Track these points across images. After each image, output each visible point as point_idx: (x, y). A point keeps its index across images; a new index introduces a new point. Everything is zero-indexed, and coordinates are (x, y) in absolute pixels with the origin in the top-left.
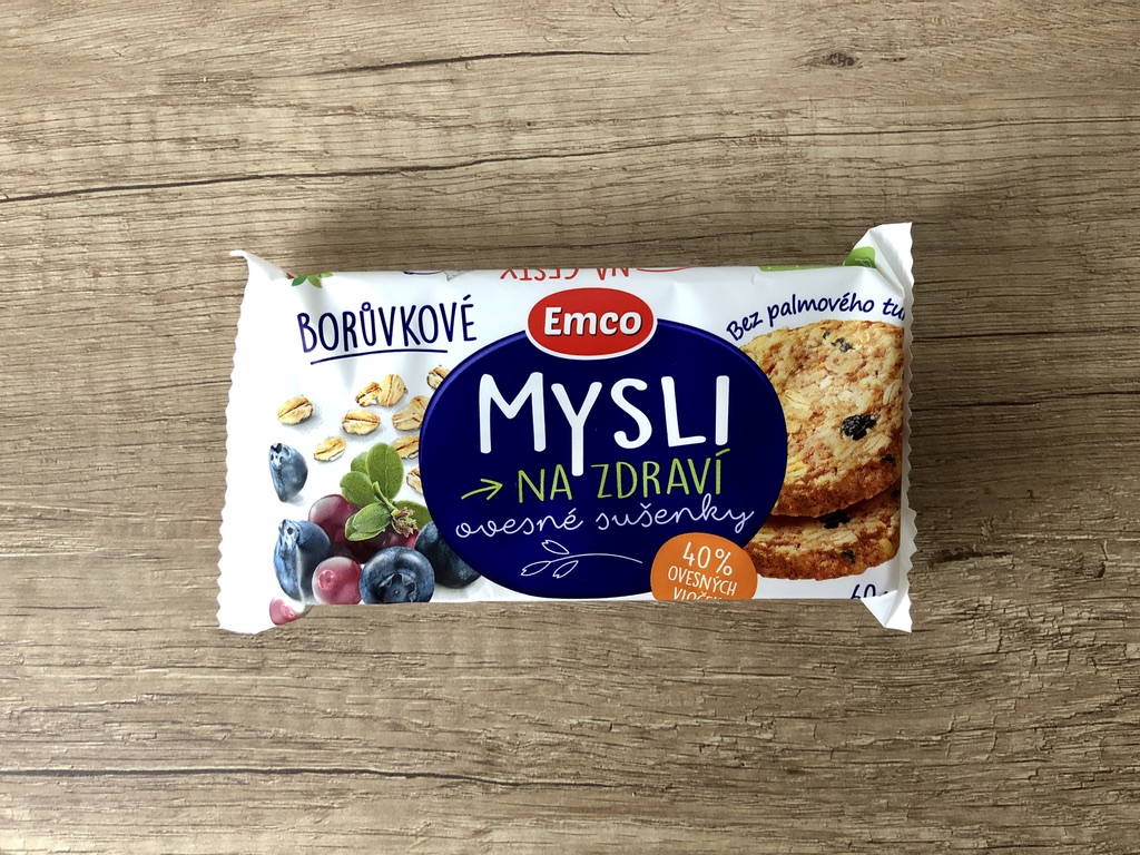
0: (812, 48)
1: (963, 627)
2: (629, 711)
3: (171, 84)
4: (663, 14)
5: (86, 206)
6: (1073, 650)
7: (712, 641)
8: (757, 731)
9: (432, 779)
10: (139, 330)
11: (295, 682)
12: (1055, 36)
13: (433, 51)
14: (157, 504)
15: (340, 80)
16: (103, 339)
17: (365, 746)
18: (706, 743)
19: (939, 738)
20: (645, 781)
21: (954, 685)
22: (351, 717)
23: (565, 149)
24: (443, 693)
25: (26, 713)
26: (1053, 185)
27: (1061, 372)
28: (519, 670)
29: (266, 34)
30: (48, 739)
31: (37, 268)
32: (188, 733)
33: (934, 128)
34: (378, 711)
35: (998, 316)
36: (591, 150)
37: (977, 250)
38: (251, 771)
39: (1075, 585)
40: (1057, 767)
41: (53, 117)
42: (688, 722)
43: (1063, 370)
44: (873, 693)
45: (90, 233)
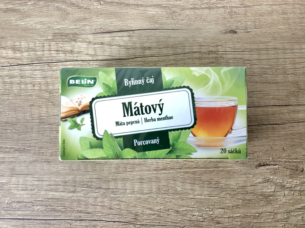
0: (225, 28)
1: (264, 185)
2: (174, 206)
3: (55, 36)
4: (185, 19)
5: (32, 68)
6: (295, 191)
7: (196, 187)
8: (208, 212)
9: (120, 223)
10: (45, 101)
11: (84, 196)
12: (291, 26)
13: (125, 28)
14: (48, 147)
15: (99, 35)
16: (35, 103)
17: (102, 213)
18: (194, 215)
19: (258, 215)
20: (178, 225)
21: (262, 200)
22: (99, 205)
23: (159, 55)
24: (123, 200)
25: (12, 203)
26: (290, 66)
27: (292, 116)
28: (144, 194)
29: (80, 23)
30: (17, 210)
31: (19, 84)
32: (55, 209)
33: (258, 50)
34: (106, 204)
35: (275, 101)
36: (166, 55)
37: (269, 83)
38: (71, 220)
39: (296, 174)
40: (290, 223)
41: (24, 44)
42: (189, 209)
43: (293, 116)
44: (240, 202)
45: (33, 75)
